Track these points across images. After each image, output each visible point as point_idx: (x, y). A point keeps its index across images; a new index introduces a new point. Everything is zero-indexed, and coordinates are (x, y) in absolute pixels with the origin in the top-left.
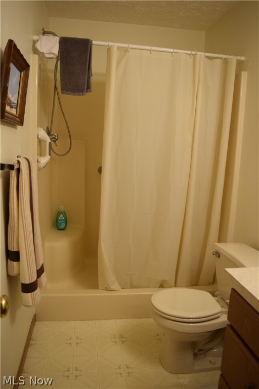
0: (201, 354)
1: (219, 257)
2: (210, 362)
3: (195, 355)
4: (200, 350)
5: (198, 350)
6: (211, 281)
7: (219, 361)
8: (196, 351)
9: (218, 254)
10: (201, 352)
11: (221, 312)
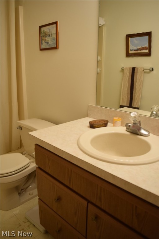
0: (23, 192)
1: (22, 129)
2: (29, 194)
3: (20, 194)
4: (22, 190)
5: (20, 190)
6: (19, 146)
7: (35, 192)
8: (19, 191)
9: (21, 128)
10: (23, 191)
11: (30, 162)
